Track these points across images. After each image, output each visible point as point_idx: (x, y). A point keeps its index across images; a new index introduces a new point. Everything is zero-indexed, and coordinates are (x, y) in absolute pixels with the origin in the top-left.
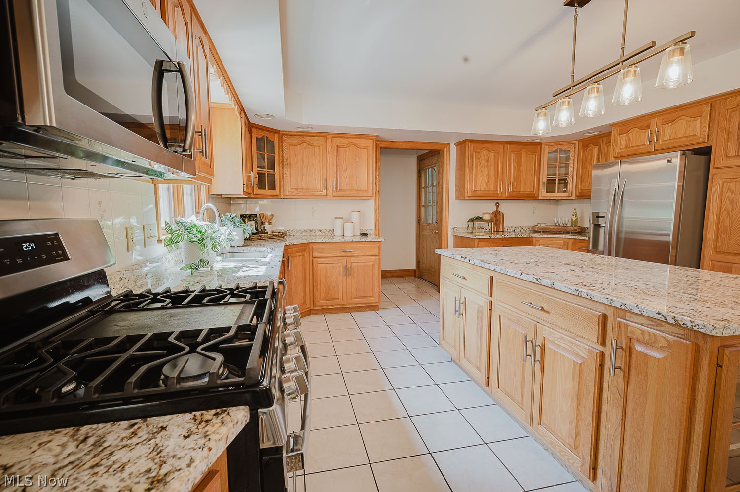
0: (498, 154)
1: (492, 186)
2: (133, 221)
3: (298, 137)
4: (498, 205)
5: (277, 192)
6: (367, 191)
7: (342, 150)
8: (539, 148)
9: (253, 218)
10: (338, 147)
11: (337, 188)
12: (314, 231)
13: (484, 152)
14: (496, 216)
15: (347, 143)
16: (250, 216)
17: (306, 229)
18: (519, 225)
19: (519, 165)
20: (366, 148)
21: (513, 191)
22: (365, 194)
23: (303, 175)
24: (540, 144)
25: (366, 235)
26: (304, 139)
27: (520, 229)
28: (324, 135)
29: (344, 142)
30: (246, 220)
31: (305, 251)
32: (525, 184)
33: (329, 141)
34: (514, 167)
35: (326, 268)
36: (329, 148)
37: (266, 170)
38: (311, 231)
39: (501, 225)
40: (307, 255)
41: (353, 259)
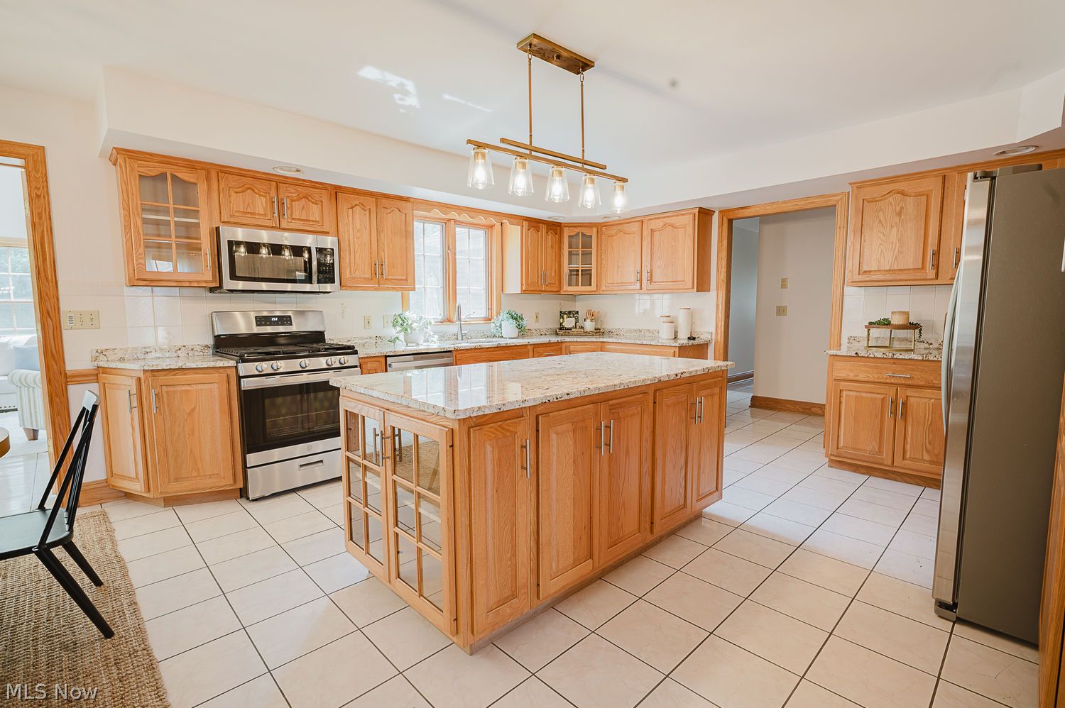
0: (929, 196)
1: (910, 261)
5: (593, 287)
6: (684, 281)
7: (657, 234)
9: (573, 315)
11: (651, 280)
12: (643, 332)
13: (893, 198)
15: (662, 224)
16: (570, 312)
17: (636, 328)
20: (684, 229)
22: (683, 286)
23: (618, 267)
25: (694, 339)
26: (620, 227)
28: (640, 220)
29: (660, 223)
30: (565, 316)
33: (645, 226)
36: (645, 233)
37: (580, 265)
38: (640, 331)
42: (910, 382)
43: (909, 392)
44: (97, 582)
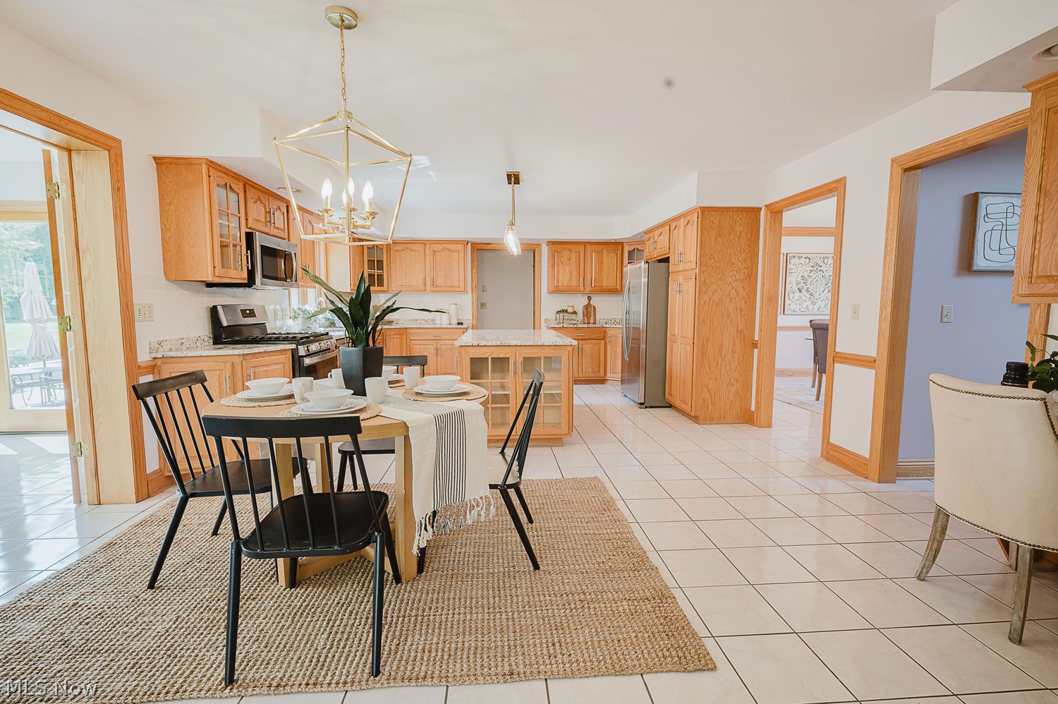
0: (580, 253)
1: (574, 282)
2: (278, 307)
3: (402, 245)
4: (589, 299)
5: (385, 288)
6: (459, 287)
7: (438, 254)
8: (620, 247)
10: (434, 251)
11: (433, 285)
13: (566, 252)
14: (587, 309)
15: (441, 248)
18: (611, 318)
19: (600, 263)
20: (458, 251)
21: (595, 286)
22: (457, 289)
23: (406, 274)
24: (622, 244)
25: (462, 324)
26: (408, 246)
27: (613, 321)
28: (424, 243)
29: (440, 247)
31: (402, 334)
32: (608, 279)
33: (427, 248)
34: (595, 264)
35: (420, 349)
36: (427, 252)
37: (376, 271)
39: (592, 317)
40: (404, 337)
41: (442, 342)
42: (583, 338)
43: (583, 342)
44: (531, 521)
